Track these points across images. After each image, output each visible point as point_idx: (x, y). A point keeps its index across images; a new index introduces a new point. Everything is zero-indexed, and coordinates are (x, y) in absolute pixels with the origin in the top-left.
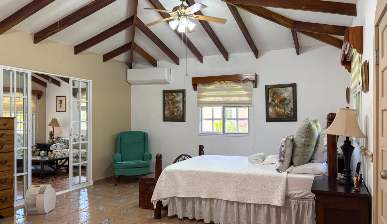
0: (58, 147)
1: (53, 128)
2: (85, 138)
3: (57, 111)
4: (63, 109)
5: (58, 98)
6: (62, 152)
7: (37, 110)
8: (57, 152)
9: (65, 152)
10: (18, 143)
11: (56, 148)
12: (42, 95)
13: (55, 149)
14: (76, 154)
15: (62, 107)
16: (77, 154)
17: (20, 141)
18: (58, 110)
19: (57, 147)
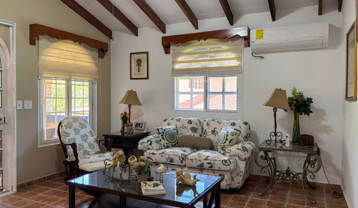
0: (154, 144)
1: (130, 107)
2: (196, 126)
3: (131, 79)
4: (144, 74)
5: (134, 56)
6: (167, 156)
7: (99, 76)
8: (153, 154)
9: (172, 157)
10: (76, 134)
11: (150, 147)
12: (108, 50)
13: (149, 149)
14: (200, 161)
15: (141, 72)
16: (203, 161)
17: (79, 132)
18: (133, 77)
19: (151, 144)
